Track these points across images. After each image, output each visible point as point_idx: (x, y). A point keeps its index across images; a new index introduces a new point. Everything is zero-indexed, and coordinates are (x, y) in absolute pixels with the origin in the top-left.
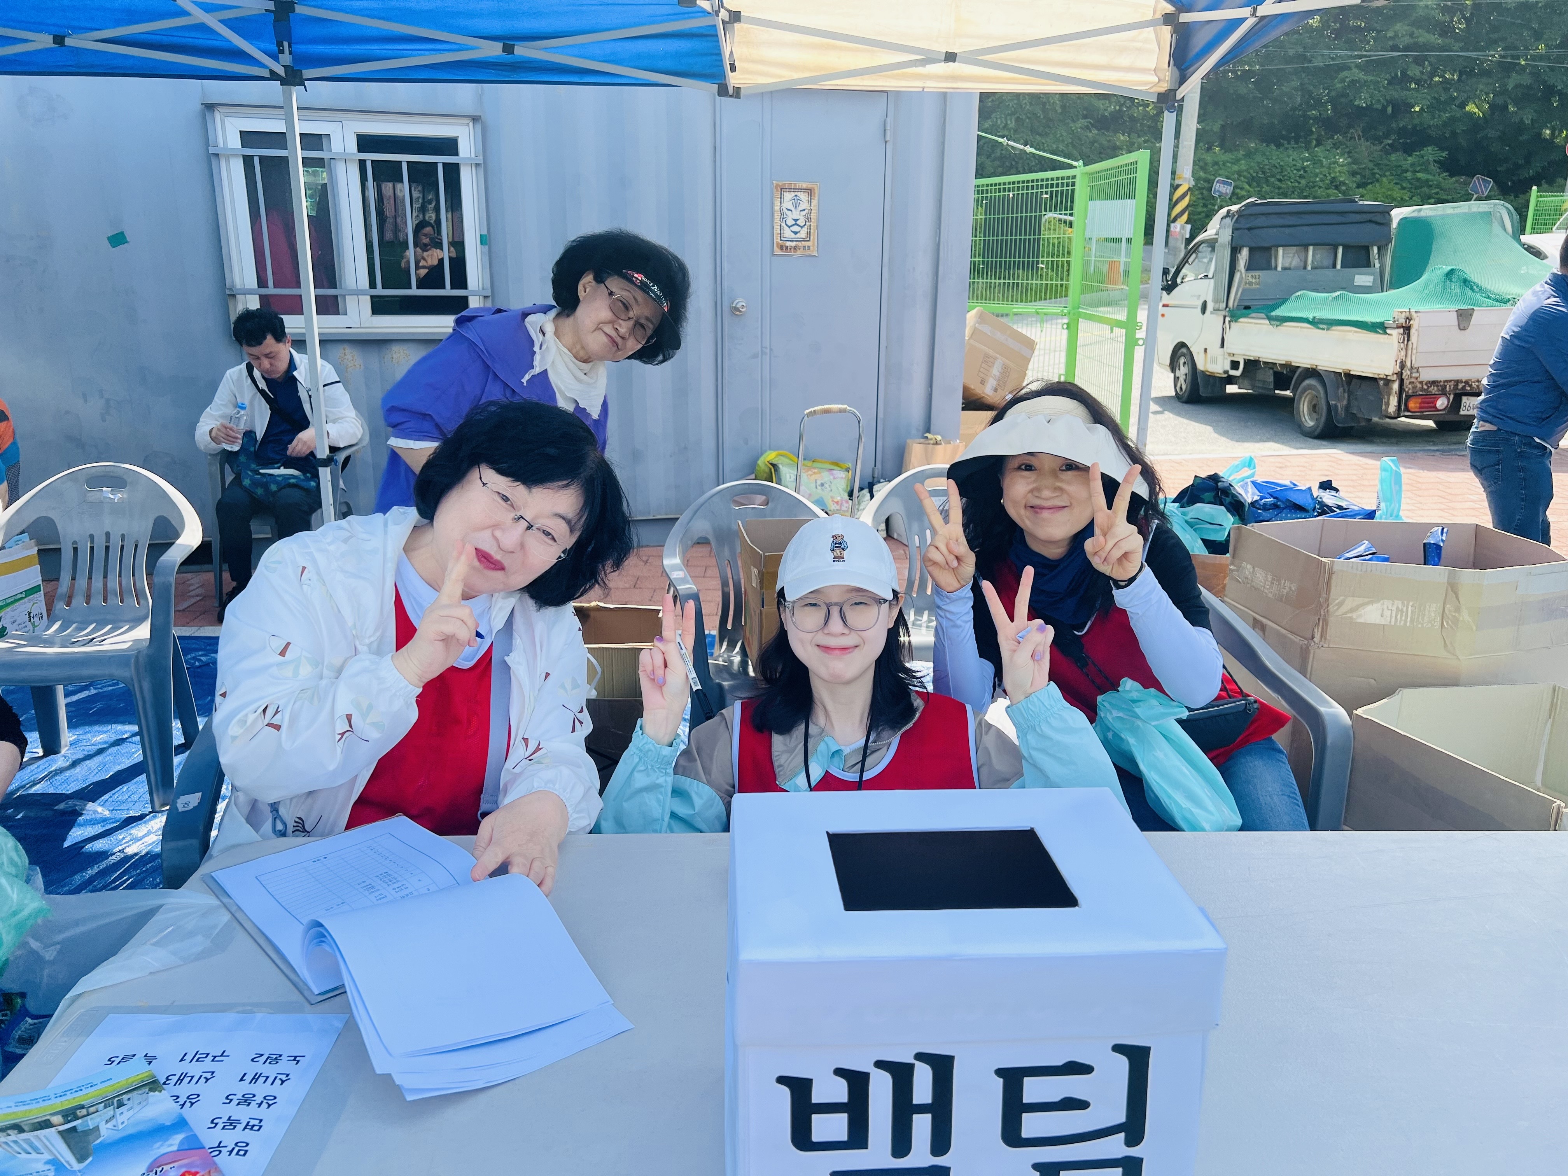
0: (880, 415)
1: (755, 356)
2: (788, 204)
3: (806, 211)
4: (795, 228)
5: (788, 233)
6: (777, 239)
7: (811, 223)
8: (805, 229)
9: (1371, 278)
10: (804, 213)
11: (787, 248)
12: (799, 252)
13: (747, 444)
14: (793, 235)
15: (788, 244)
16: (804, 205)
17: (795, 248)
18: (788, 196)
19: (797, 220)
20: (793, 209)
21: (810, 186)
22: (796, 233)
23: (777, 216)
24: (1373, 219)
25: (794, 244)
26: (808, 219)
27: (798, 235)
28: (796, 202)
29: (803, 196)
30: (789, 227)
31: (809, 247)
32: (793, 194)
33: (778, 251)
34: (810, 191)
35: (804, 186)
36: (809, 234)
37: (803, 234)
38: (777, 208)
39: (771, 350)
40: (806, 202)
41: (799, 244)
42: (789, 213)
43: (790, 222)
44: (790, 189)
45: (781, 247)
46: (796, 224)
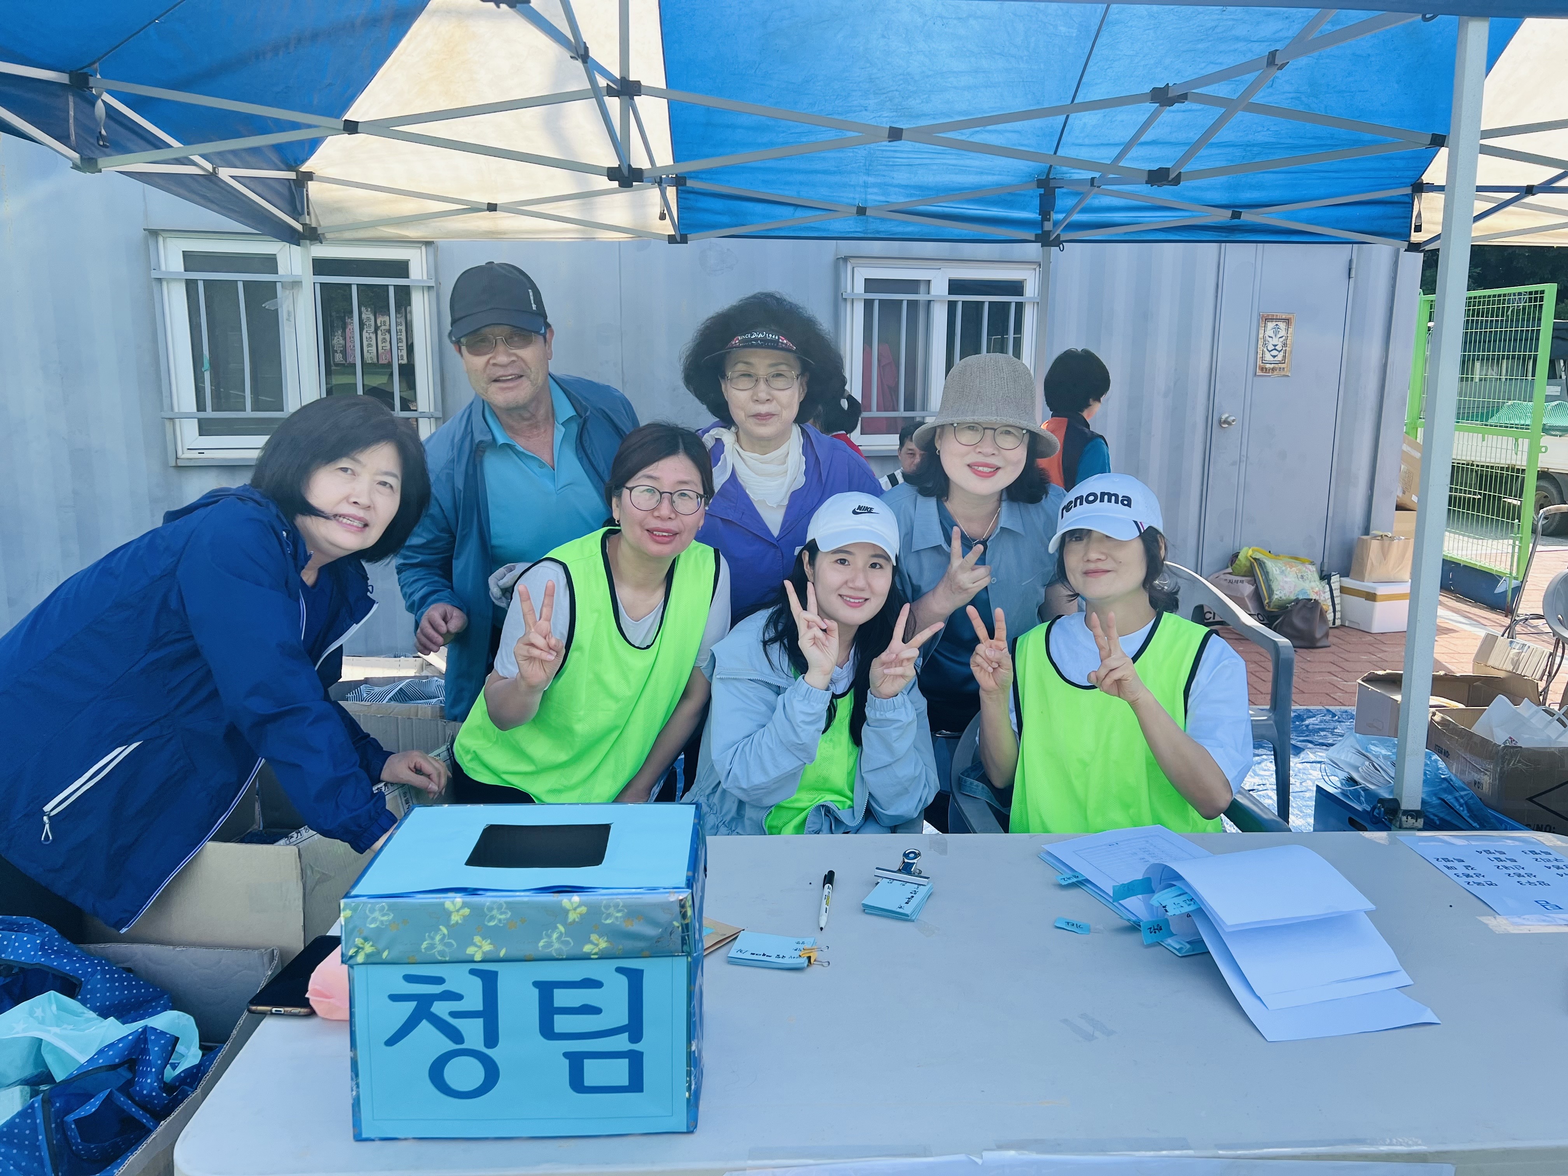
0: (1330, 515)
1: (1234, 464)
2: (1270, 332)
3: (1284, 338)
4: (1274, 353)
5: (1268, 357)
6: (1259, 362)
7: (1287, 348)
8: (1282, 353)
9: (1559, 389)
10: (1281, 340)
11: (1266, 369)
12: (1275, 373)
13: (1222, 540)
14: (1272, 359)
15: (1268, 366)
16: (1282, 333)
17: (1273, 369)
18: (1271, 325)
19: (1276, 345)
20: (1273, 336)
21: (1288, 317)
22: (1274, 357)
23: (1260, 343)
24: (1561, 336)
25: (1272, 366)
26: (1285, 345)
27: (1276, 359)
28: (1276, 330)
29: (1282, 325)
30: (1270, 351)
31: (1284, 368)
32: (1275, 323)
33: (1259, 373)
34: (1288, 321)
35: (1284, 317)
36: (1284, 357)
37: (1280, 357)
38: (1261, 336)
39: (1247, 457)
40: (1284, 330)
41: (1276, 366)
42: (1270, 339)
43: (1271, 347)
44: (1272, 320)
45: (1262, 369)
46: (1275, 349)
